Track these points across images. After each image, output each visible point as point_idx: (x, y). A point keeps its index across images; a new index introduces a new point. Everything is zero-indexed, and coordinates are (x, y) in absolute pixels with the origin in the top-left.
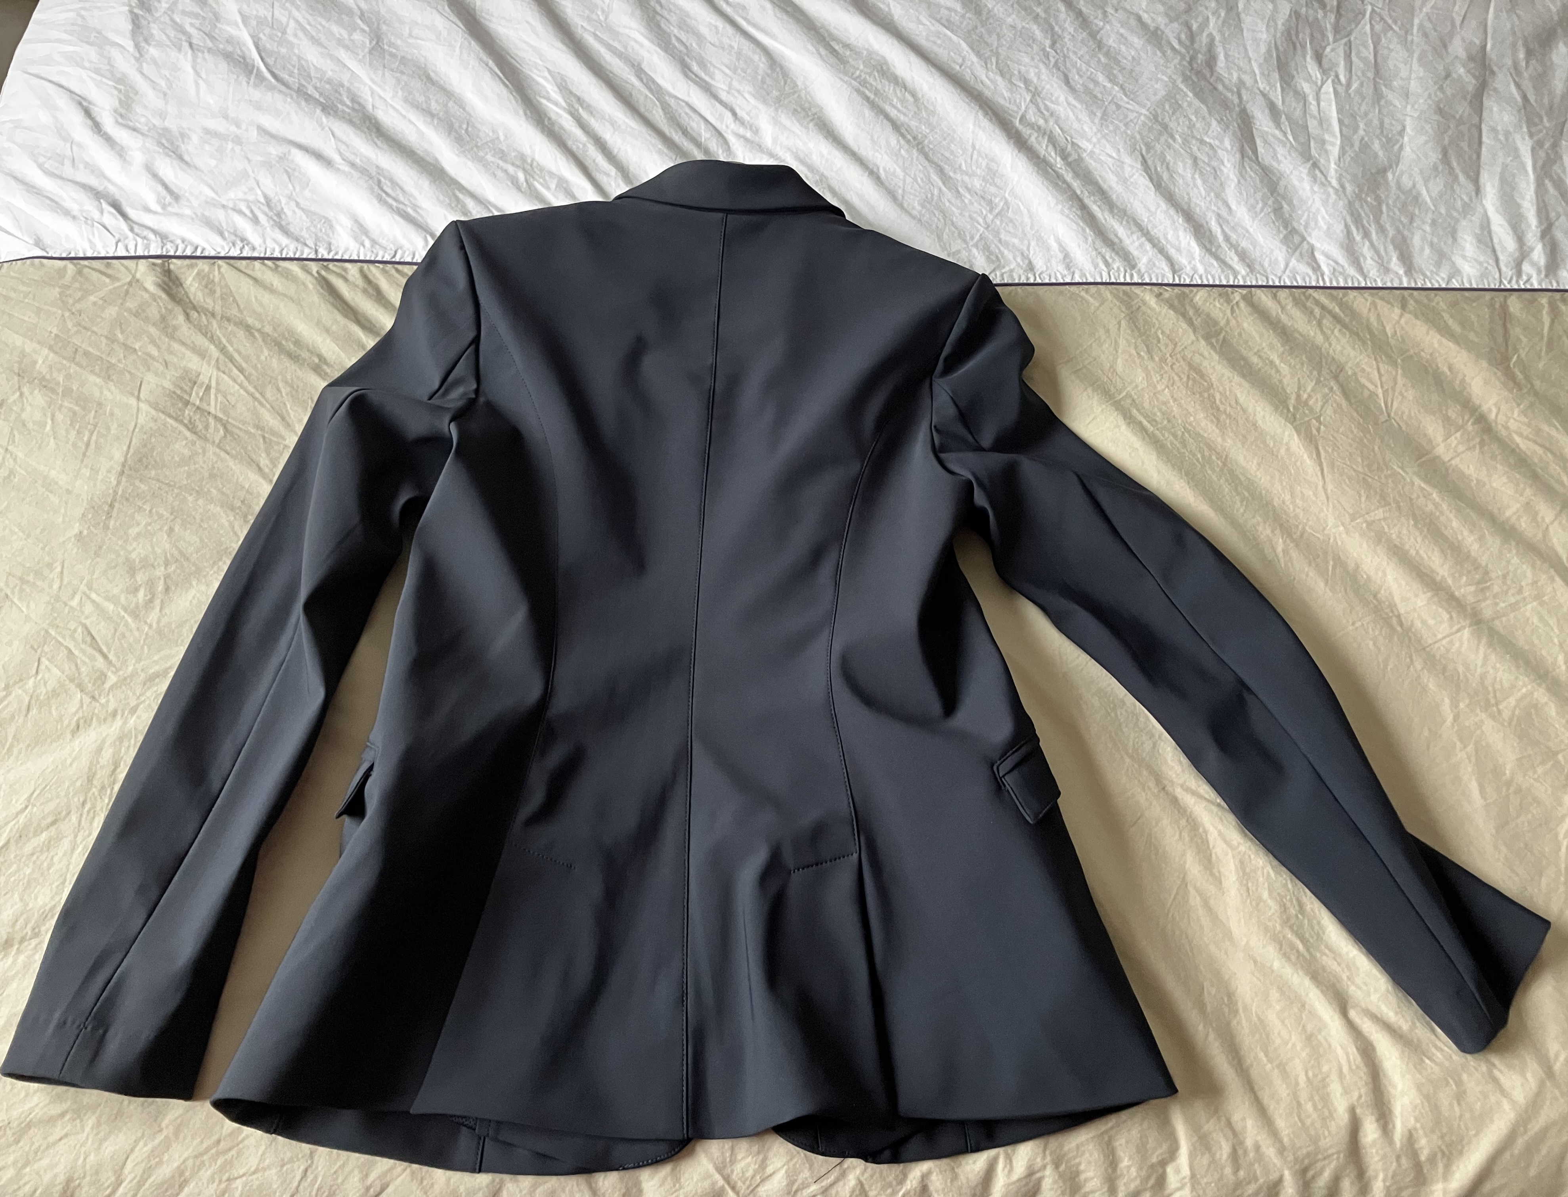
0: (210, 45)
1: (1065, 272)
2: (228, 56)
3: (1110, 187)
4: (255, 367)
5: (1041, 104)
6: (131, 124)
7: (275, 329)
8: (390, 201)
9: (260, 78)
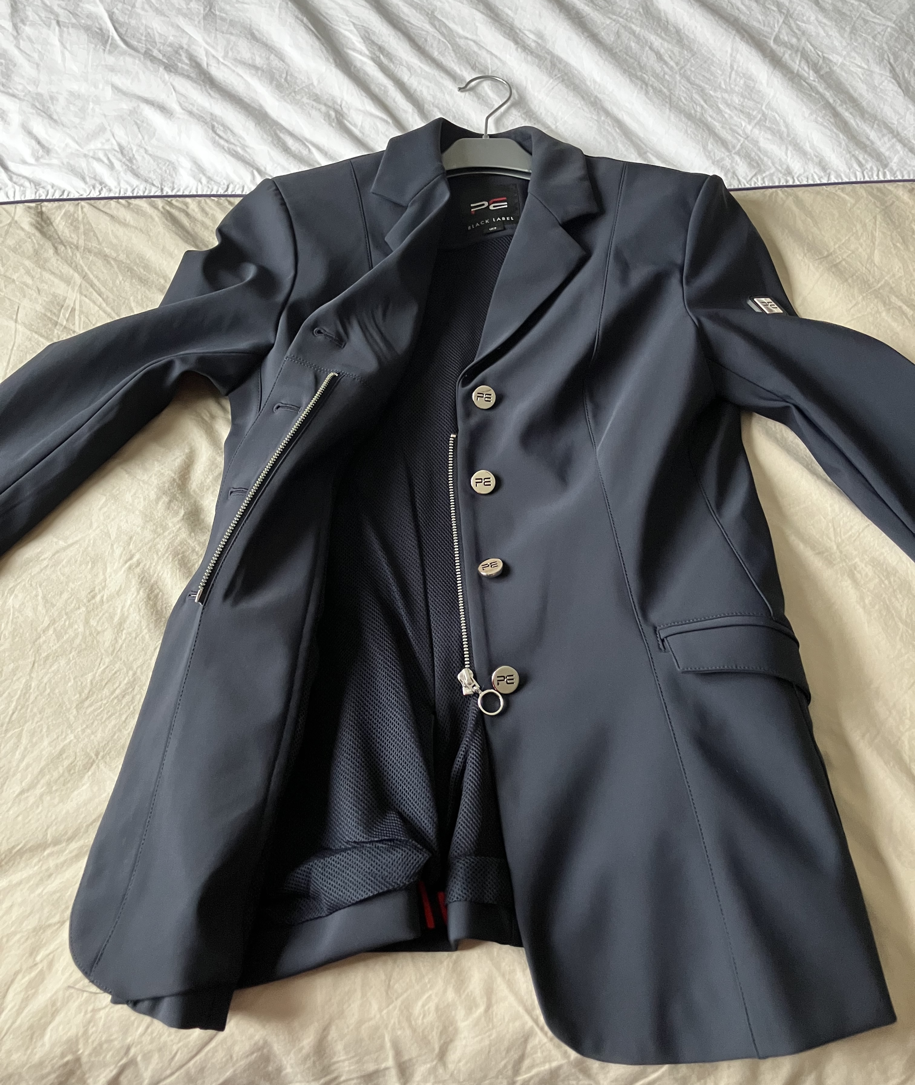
0: (74, 21)
1: (822, 174)
2: (87, 29)
3: (861, 95)
4: (111, 291)
5: (793, 25)
6: (10, 91)
7: (127, 256)
8: (222, 142)
9: (114, 46)
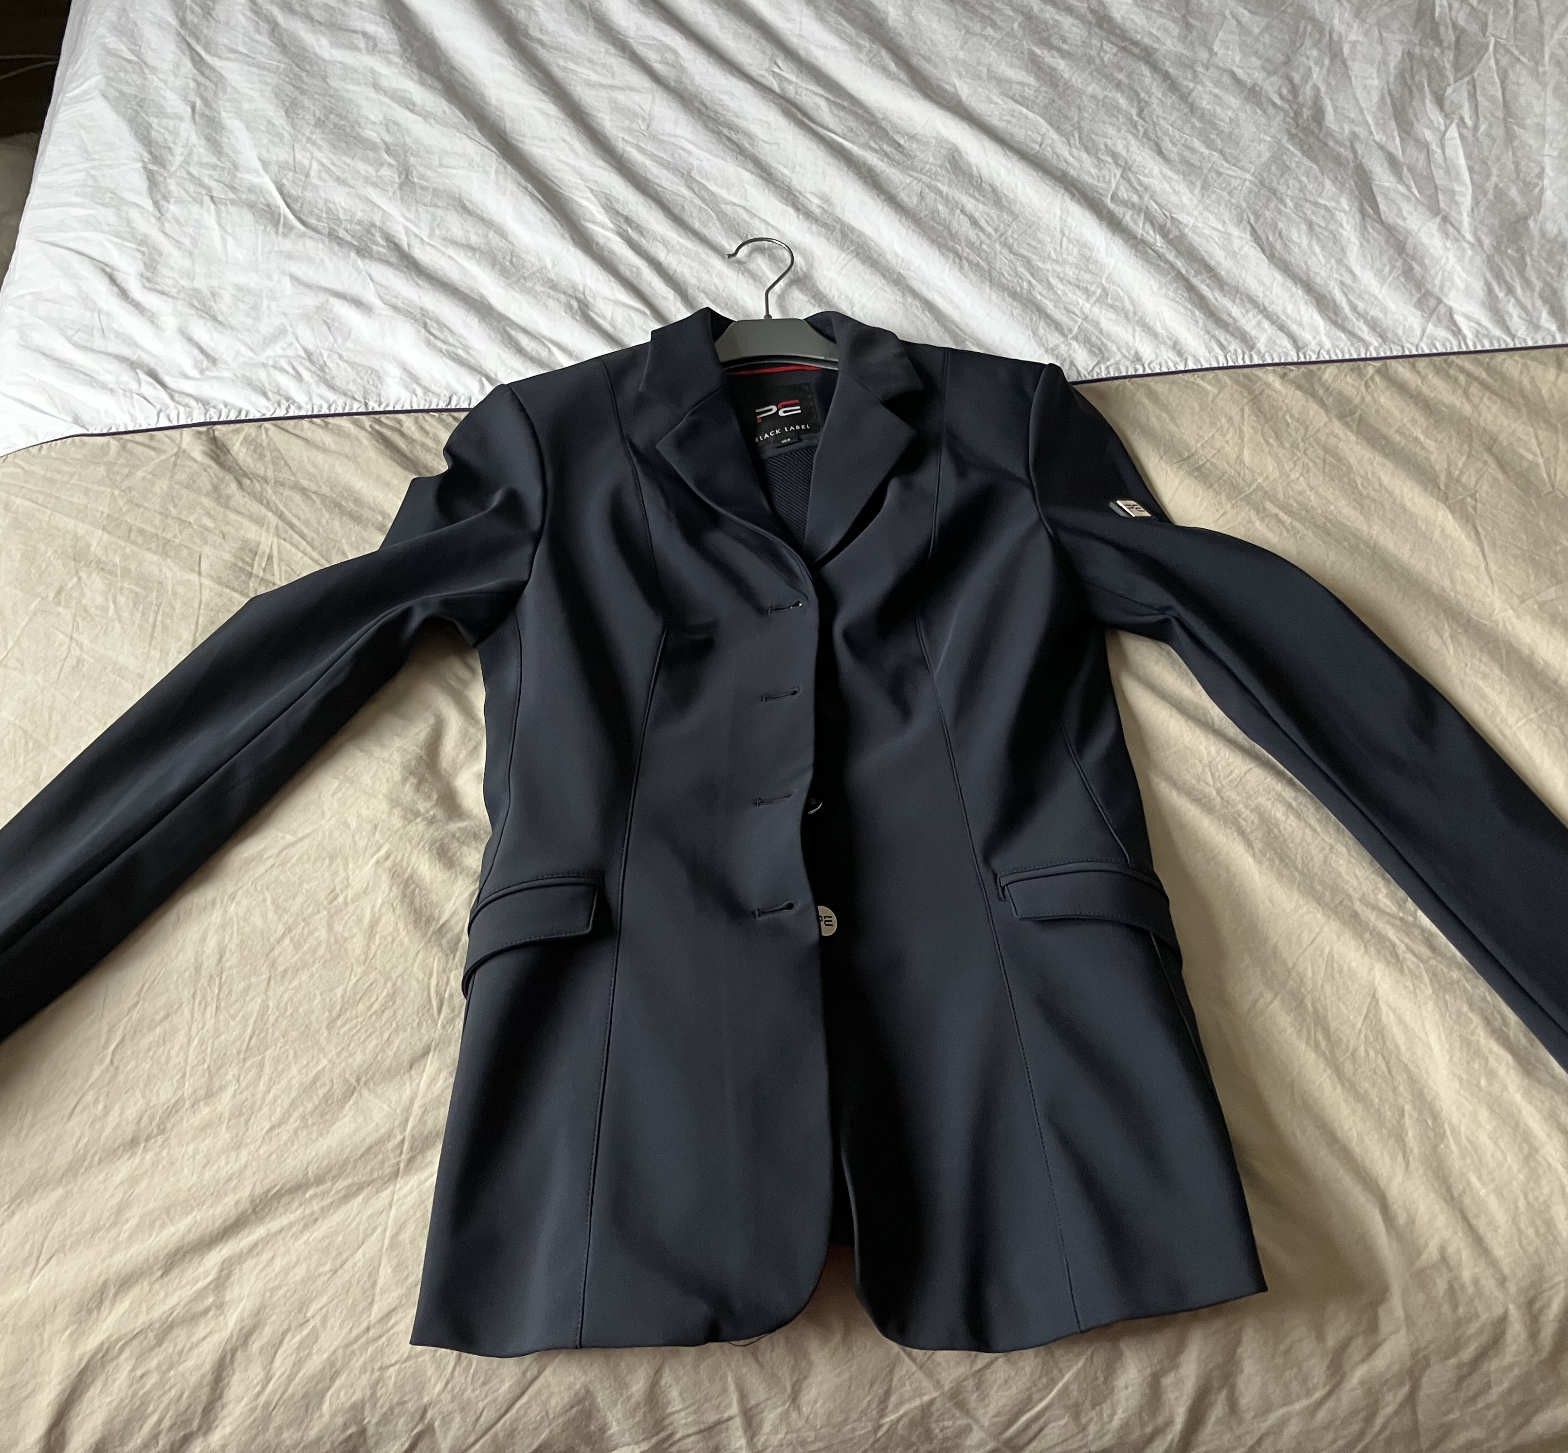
0: (233, 196)
1: (1178, 359)
2: (252, 206)
3: (1219, 263)
4: (317, 531)
5: (1133, 179)
6: (159, 287)
7: (331, 489)
8: (439, 344)
9: (289, 227)
